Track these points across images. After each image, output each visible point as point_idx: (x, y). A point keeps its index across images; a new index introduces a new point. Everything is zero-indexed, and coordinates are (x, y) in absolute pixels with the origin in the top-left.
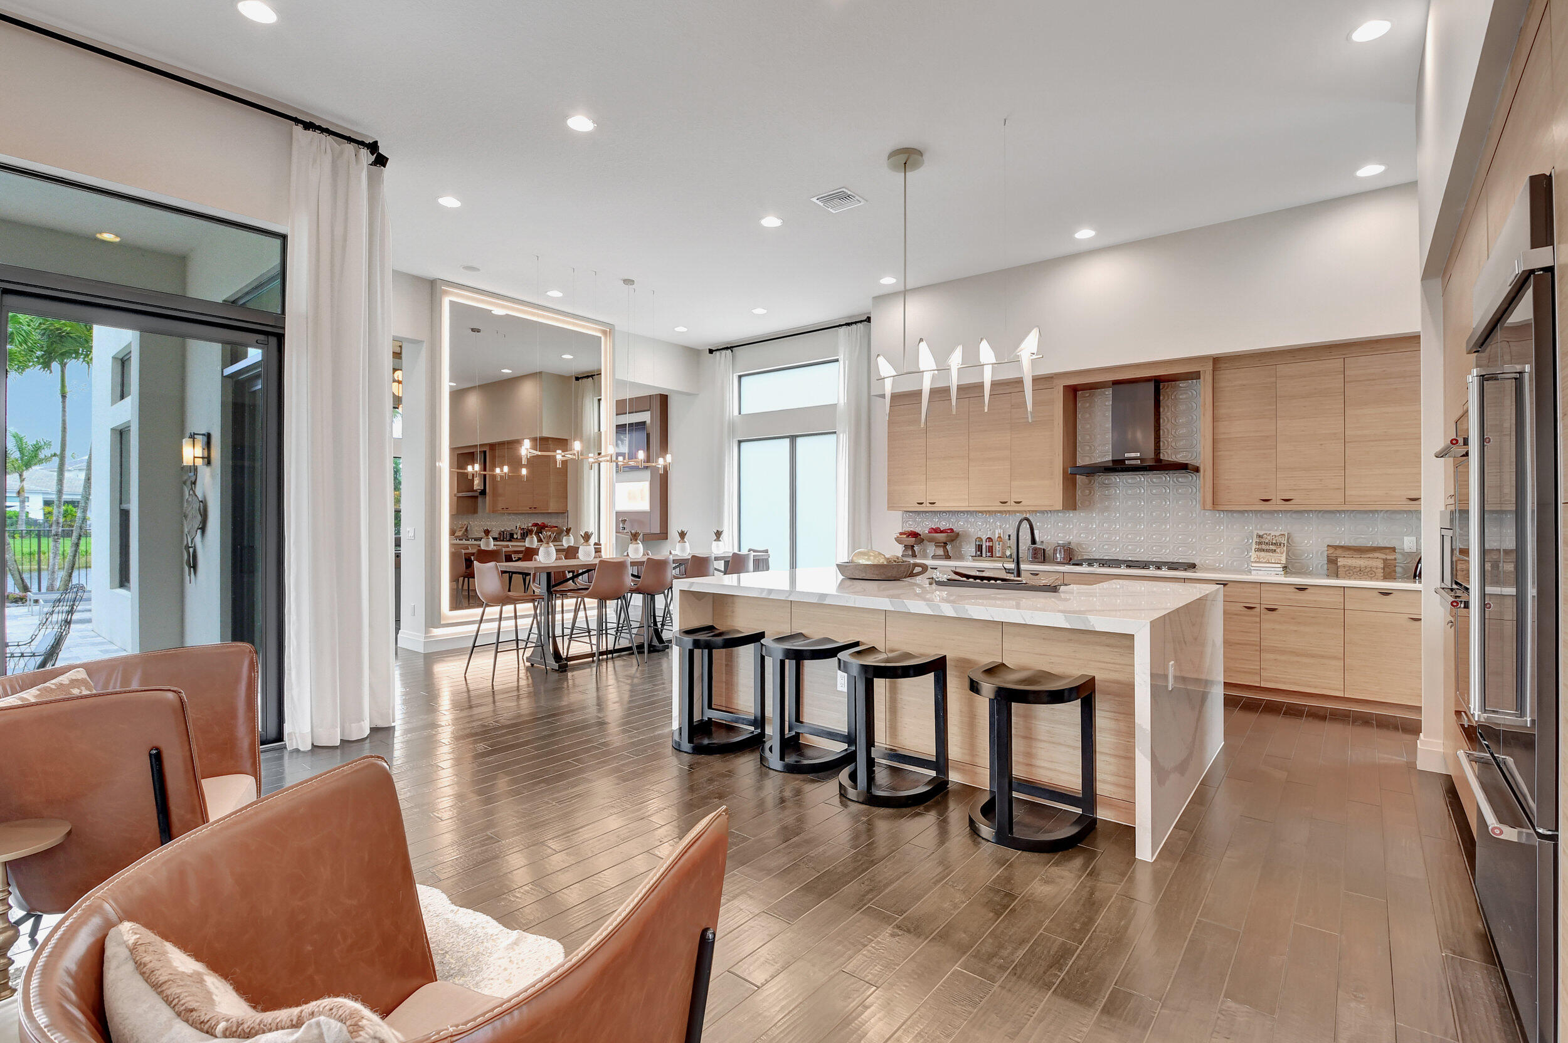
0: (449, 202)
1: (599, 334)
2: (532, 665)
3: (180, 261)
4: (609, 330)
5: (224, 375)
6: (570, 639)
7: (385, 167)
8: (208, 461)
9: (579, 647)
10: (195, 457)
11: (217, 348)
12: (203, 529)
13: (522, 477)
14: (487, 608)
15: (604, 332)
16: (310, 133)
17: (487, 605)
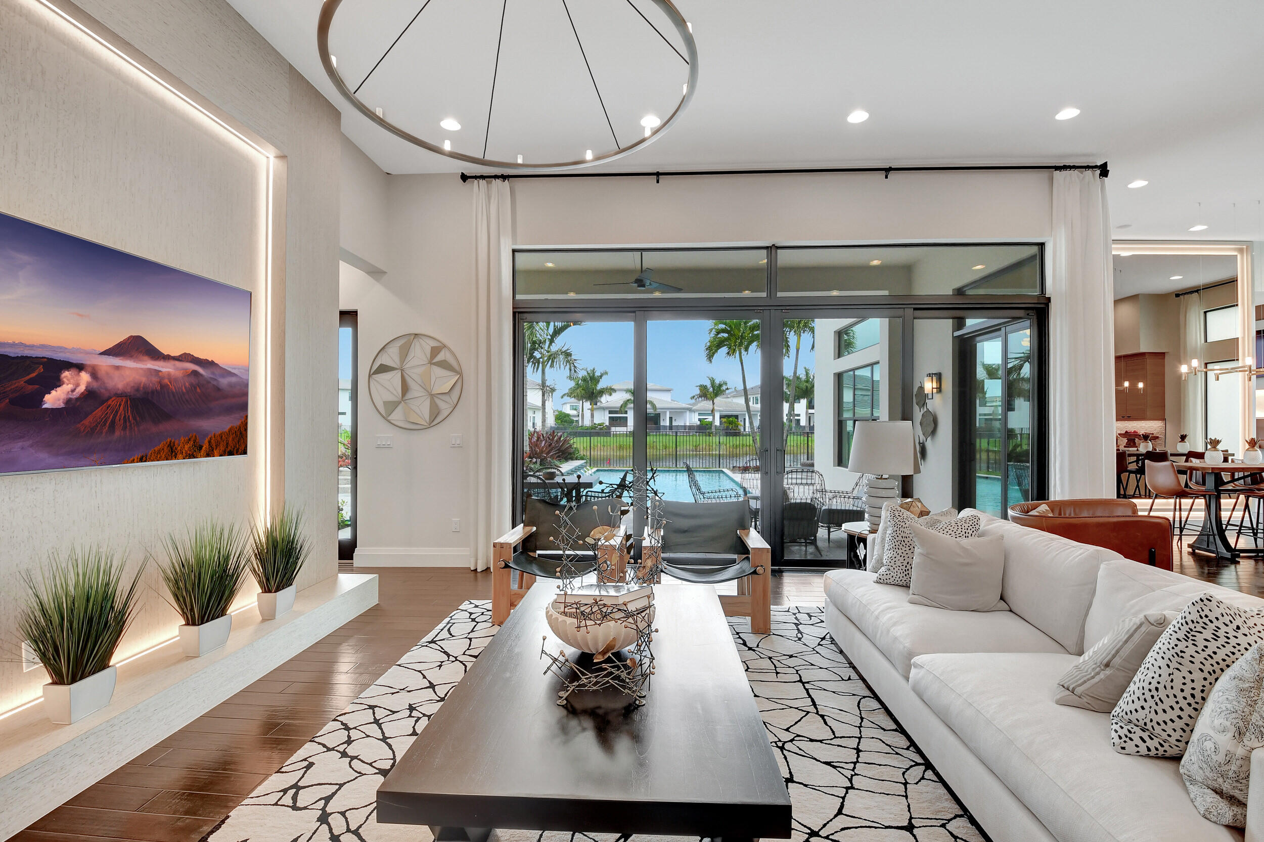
0: (1138, 184)
1: (1236, 254)
2: (1194, 551)
3: (908, 270)
4: (1246, 247)
5: (954, 336)
6: (1239, 533)
7: (1107, 176)
8: (939, 389)
9: (1245, 542)
10: (933, 388)
11: (950, 322)
12: (934, 432)
13: (1139, 390)
14: (1156, 501)
15: (1241, 251)
16: (1065, 173)
17: (1156, 497)
